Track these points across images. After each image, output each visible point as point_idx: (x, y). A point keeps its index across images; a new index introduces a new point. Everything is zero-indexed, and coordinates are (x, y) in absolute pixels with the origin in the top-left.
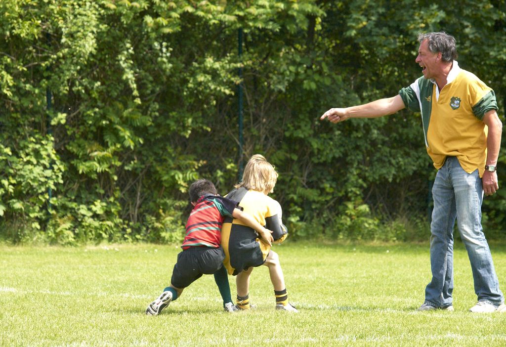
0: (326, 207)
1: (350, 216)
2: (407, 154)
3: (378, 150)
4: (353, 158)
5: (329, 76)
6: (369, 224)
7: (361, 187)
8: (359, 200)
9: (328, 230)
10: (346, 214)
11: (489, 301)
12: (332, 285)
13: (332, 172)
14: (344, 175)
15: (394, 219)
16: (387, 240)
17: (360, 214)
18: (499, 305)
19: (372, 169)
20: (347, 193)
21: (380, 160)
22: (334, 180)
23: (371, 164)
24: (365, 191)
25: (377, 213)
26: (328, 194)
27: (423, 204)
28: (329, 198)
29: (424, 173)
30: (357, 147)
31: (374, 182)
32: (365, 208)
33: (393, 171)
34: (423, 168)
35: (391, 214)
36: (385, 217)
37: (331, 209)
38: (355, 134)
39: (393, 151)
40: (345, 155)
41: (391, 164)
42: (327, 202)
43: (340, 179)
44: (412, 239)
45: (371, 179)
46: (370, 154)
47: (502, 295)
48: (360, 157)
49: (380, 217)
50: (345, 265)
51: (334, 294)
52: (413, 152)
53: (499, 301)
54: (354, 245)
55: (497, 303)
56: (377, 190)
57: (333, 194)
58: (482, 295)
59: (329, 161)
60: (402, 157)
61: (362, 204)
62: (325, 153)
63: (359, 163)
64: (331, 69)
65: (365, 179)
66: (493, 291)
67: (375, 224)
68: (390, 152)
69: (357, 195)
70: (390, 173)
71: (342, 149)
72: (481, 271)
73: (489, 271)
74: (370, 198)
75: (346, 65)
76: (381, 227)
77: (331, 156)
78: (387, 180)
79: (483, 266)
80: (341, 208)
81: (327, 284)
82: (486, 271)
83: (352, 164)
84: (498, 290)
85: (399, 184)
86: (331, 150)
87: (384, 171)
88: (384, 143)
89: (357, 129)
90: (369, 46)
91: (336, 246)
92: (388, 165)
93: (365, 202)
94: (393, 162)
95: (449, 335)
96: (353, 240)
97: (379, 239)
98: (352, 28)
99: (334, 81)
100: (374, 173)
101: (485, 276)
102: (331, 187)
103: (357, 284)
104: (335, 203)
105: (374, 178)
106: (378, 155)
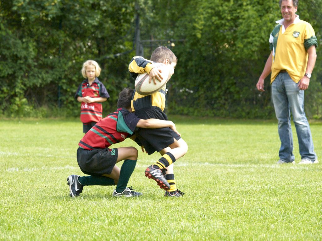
0: (4, 100)
1: (18, 105)
2: (47, 72)
3: (32, 70)
4: (19, 74)
5: (6, 31)
6: (28, 109)
7: (23, 89)
8: (22, 96)
9: (6, 113)
10: (15, 104)
11: (308, 159)
12: (7, 142)
13: (8, 81)
14: (14, 83)
15: (41, 106)
16: (37, 117)
17: (22, 104)
18: (314, 161)
19: (29, 80)
20: (15, 92)
21: (33, 75)
22: (9, 85)
23: (28, 77)
24: (25, 92)
25: (31, 103)
26: (5, 93)
27: (56, 98)
28: (6, 95)
29: (56, 82)
30: (21, 69)
31: (30, 87)
32: (24, 100)
33: (40, 81)
34: (56, 79)
35: (39, 103)
36: (36, 105)
37: (7, 101)
38: (19, 61)
39: (40, 71)
40: (14, 72)
41: (38, 77)
42: (5, 97)
43: (12, 86)
44: (50, 116)
45: (28, 85)
46: (27, 72)
47: (315, 154)
48: (22, 74)
49: (33, 105)
50: (14, 130)
51: (8, 146)
52: (50, 71)
53: (314, 158)
54: (20, 120)
55: (313, 159)
56: (31, 91)
57: (8, 93)
58: (304, 155)
59: (6, 75)
60: (45, 74)
61: (23, 98)
62: (3, 72)
63: (22, 77)
64: (6, 27)
65: (25, 85)
66: (311, 152)
67: (30, 109)
68: (38, 71)
69: (21, 94)
70: (38, 82)
71: (13, 70)
72: (304, 141)
73: (309, 140)
74: (28, 96)
75: (14, 25)
76: (34, 110)
77: (6, 73)
78: (36, 86)
79: (306, 137)
80: (12, 100)
81: (5, 141)
82: (307, 140)
83: (18, 77)
84: (314, 152)
85: (44, 88)
86: (7, 70)
87: (35, 81)
88: (35, 66)
89: (20, 59)
90: (26, 15)
91: (9, 121)
92: (37, 78)
93: (25, 97)
94: (40, 76)
95: (67, 167)
96: (19, 117)
97: (33, 116)
98: (15, 5)
99: (8, 34)
100: (30, 82)
101: (307, 143)
102: (7, 89)
103: (20, 141)
104: (9, 98)
105: (30, 85)
106: (32, 73)
